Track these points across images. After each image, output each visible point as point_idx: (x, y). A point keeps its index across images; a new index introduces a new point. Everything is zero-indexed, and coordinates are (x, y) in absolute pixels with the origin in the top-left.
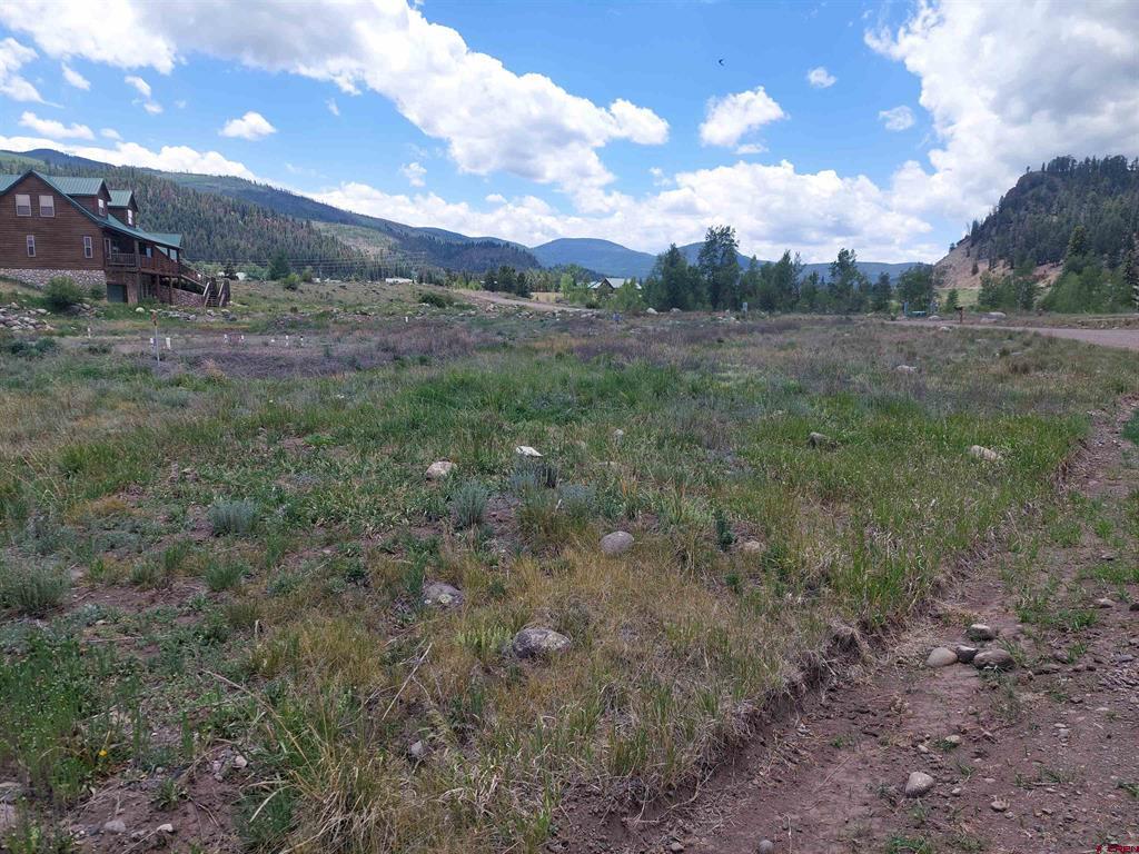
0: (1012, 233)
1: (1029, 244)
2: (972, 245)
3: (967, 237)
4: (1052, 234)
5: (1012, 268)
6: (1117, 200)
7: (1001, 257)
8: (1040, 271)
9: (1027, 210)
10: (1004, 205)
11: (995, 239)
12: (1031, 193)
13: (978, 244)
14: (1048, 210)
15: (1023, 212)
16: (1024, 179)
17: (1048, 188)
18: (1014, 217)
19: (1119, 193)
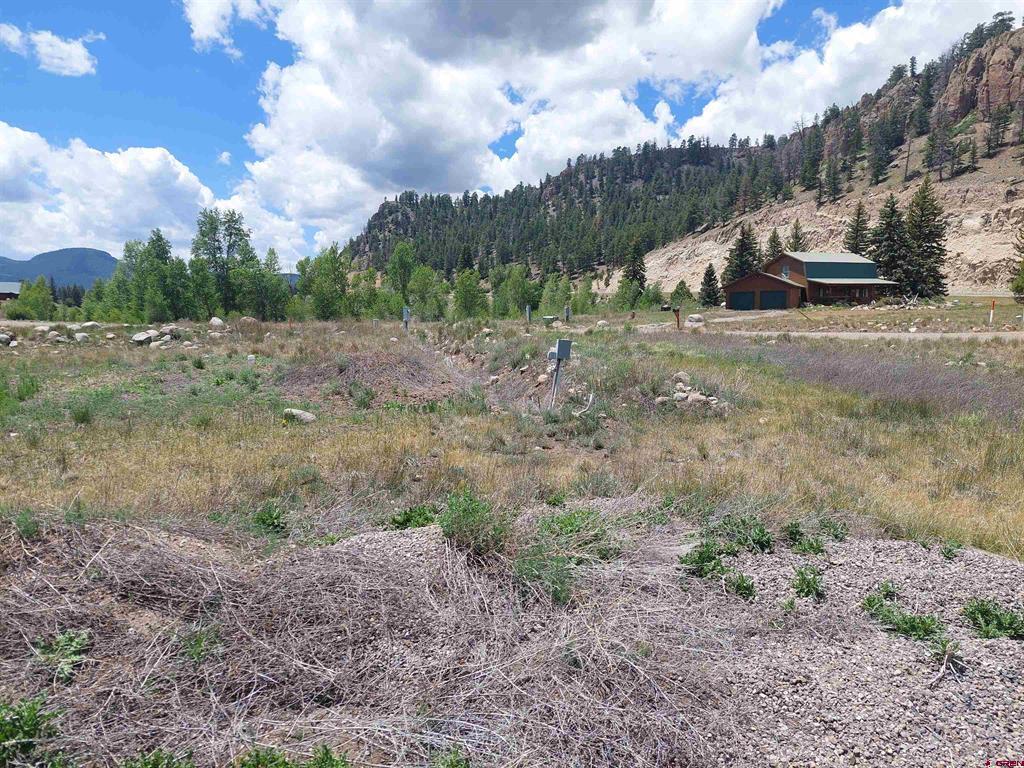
0: (381, 250)
6: (452, 229)
9: (389, 232)
10: (371, 227)
11: (371, 254)
12: (391, 218)
13: (356, 259)
14: (406, 233)
15: (386, 233)
16: (383, 206)
17: (402, 215)
18: (381, 236)
19: (452, 223)
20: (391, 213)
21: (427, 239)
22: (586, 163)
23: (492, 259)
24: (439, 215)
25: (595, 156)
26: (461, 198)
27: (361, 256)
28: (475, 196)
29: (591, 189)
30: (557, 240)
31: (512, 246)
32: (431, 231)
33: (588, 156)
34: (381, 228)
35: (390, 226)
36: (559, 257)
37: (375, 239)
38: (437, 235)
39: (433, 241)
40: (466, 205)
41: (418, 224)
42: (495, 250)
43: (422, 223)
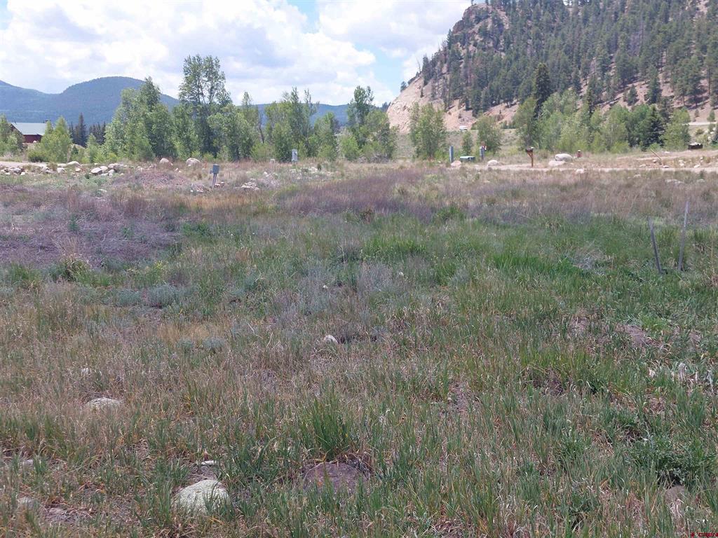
0: (463, 70)
1: (482, 83)
2: (425, 84)
3: (418, 74)
4: (503, 71)
5: (468, 109)
6: (559, 37)
7: (455, 97)
8: (496, 110)
9: (475, 45)
10: (452, 40)
11: (448, 77)
12: (477, 27)
13: (430, 83)
14: (496, 46)
16: (469, 12)
17: (494, 21)
18: (463, 52)
19: (559, 28)
20: (478, 20)
21: (524, 54)
23: (609, 78)
24: (543, 18)
27: (436, 80)
30: (704, 49)
31: (639, 60)
32: (530, 42)
34: (464, 40)
35: (477, 37)
36: (704, 73)
37: (456, 57)
38: (538, 47)
39: (532, 55)
41: (514, 34)
42: (613, 66)
43: (518, 31)
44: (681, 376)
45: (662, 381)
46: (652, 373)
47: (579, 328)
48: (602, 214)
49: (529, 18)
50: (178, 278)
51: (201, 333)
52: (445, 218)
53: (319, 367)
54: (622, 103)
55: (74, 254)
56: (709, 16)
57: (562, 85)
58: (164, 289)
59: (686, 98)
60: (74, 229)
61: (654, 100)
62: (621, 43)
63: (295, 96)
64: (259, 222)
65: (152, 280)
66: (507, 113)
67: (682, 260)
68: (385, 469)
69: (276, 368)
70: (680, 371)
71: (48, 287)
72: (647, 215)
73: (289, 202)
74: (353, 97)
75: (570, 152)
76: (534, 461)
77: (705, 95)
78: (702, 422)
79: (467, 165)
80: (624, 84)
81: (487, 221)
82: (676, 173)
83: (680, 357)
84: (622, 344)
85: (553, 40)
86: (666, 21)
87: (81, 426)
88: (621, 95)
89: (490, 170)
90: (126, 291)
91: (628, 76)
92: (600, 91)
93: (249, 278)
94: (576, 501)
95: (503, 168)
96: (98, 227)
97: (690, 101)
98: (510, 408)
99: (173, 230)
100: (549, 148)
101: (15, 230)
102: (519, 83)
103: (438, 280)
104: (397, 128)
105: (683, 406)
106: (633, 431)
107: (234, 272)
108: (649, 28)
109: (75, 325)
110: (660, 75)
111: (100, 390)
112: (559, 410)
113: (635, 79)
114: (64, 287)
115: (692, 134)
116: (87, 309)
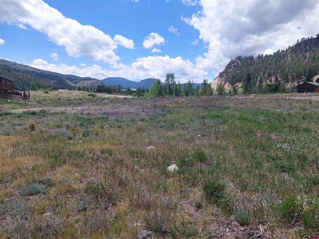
0: (229, 75)
1: (233, 77)
2: (220, 78)
3: (218, 76)
4: (239, 75)
5: (230, 84)
6: (253, 67)
7: (227, 81)
8: (237, 84)
9: (232, 69)
10: (226, 68)
11: (225, 76)
12: (233, 65)
13: (221, 78)
14: (237, 69)
15: (231, 70)
16: (231, 61)
17: (237, 64)
18: (229, 71)
19: (253, 65)
20: (233, 63)
22: (305, 40)
23: (265, 76)
24: (249, 62)
25: (309, 38)
26: (257, 56)
28: (262, 55)
29: (306, 49)
30: (289, 69)
31: (272, 72)
33: (306, 38)
34: (230, 68)
35: (232, 67)
36: (289, 74)
37: (227, 72)
38: (247, 69)
39: (246, 71)
40: (259, 58)
41: (242, 66)
42: (266, 73)
43: (243, 66)
44: (285, 147)
45: (281, 148)
46: (278, 146)
47: (259, 135)
48: (264, 108)
49: (245, 62)
50: (165, 121)
51: (170, 133)
52: (225, 109)
53: (197, 142)
54: (268, 82)
55: (144, 116)
56: (291, 61)
57: (253, 78)
58: (162, 124)
59: (285, 81)
60: (143, 111)
61: (276, 81)
62: (268, 68)
63: (190, 82)
64: (182, 110)
65: (159, 122)
66: (240, 85)
67: (285, 120)
68: (214, 165)
69: (188, 142)
70: (285, 146)
71: (139, 123)
72: (275, 108)
73: (188, 105)
74: (203, 82)
75: (255, 94)
76: (250, 165)
77: (290, 80)
78: (291, 158)
79: (230, 97)
80: (269, 78)
81: (236, 110)
82: (282, 99)
83: (285, 142)
84: (270, 139)
85: (251, 68)
86: (280, 62)
87: (147, 152)
88: (268, 80)
89: (236, 98)
90: (154, 124)
91: (270, 76)
92: (263, 79)
93: (181, 122)
94: (260, 175)
95: (239, 97)
96: (148, 110)
97: (286, 81)
98: (243, 153)
99: (164, 111)
100: (250, 93)
101: (131, 111)
102: (243, 78)
103: (224, 123)
104: (213, 88)
105: (286, 154)
106: (273, 159)
107: (178, 121)
108: (275, 64)
109: (144, 131)
110: (278, 75)
111: (150, 144)
112: (255, 154)
113: (272, 76)
114: (142, 123)
115: (286, 89)
116: (147, 127)
